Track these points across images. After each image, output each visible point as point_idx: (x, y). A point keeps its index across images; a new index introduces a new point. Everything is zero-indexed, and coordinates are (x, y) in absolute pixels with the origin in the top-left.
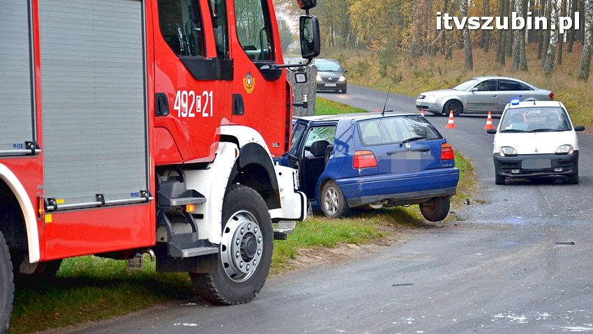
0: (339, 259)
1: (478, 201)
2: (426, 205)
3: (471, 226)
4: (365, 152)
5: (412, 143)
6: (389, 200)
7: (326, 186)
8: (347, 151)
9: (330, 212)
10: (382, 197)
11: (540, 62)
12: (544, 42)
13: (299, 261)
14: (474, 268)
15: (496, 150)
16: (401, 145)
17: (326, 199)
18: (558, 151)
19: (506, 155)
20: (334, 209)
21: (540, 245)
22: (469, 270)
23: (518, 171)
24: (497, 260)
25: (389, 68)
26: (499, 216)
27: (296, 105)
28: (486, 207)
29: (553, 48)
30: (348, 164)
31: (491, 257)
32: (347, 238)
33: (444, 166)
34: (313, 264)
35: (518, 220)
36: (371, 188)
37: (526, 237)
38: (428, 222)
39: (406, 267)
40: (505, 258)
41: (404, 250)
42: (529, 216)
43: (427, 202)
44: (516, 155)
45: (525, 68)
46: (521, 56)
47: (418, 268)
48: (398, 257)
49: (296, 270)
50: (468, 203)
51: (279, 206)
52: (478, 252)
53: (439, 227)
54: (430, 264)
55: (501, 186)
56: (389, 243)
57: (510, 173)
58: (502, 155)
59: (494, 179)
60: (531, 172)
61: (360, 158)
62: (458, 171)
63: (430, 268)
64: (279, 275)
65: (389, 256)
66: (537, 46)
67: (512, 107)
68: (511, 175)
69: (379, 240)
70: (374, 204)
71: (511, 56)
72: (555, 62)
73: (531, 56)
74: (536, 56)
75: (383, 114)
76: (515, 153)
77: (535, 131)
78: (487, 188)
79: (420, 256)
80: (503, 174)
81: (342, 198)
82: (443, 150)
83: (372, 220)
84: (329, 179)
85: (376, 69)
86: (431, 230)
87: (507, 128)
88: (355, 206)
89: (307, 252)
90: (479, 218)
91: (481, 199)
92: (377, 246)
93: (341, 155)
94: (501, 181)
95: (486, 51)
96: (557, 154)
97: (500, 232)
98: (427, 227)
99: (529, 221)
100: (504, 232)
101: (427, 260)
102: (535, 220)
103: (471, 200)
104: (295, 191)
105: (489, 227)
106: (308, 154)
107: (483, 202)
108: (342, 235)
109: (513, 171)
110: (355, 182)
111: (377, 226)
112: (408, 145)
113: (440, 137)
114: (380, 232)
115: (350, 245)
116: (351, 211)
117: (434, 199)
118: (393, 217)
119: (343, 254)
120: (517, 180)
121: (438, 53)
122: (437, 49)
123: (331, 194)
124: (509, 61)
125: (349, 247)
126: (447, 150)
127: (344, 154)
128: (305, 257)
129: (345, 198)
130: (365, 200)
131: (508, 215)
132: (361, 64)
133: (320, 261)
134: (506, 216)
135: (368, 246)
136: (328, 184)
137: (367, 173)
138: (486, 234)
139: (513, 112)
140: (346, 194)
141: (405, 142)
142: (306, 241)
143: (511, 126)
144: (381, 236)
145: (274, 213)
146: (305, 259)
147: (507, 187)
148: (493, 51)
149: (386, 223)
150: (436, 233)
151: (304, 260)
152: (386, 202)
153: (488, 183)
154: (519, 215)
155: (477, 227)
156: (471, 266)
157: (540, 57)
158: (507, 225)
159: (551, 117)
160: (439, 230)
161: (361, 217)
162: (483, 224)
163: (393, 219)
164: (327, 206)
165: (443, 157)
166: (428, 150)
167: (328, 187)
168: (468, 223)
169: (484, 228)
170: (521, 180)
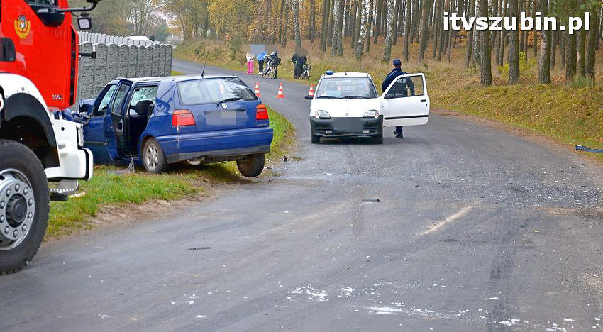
0: (146, 216)
1: (294, 158)
2: (243, 161)
3: (284, 182)
4: (183, 112)
5: (229, 103)
6: (206, 157)
7: (147, 143)
8: (168, 110)
9: (150, 168)
10: (199, 154)
11: (353, 50)
12: (356, 35)
13: (100, 219)
14: (279, 228)
15: (312, 114)
16: (218, 105)
17: (148, 155)
18: (366, 116)
19: (321, 118)
20: (154, 165)
21: (347, 202)
22: (274, 230)
23: (331, 132)
24: (304, 219)
25: (238, 53)
26: (311, 172)
27: (83, 55)
28: (301, 163)
29: (363, 39)
30: (168, 122)
31: (298, 216)
32: (160, 194)
33: (259, 125)
34: (115, 223)
35: (329, 176)
36: (188, 145)
37: (334, 194)
38: (244, 178)
39: (209, 226)
40: (312, 217)
41: (213, 207)
42: (338, 173)
43: (244, 159)
44: (329, 118)
45: (341, 54)
46: (338, 45)
47: (220, 228)
48: (205, 214)
49: (93, 229)
50: (286, 160)
51: (58, 165)
52: (285, 209)
53: (254, 183)
54: (235, 223)
55: (316, 145)
56: (201, 199)
57: (324, 133)
58: (317, 117)
59: (310, 139)
60: (342, 133)
61: (178, 117)
62: (272, 130)
63: (233, 227)
64: (72, 235)
65: (197, 214)
66: (351, 39)
67: (327, 76)
68: (325, 135)
69: (192, 195)
70: (192, 160)
71: (331, 46)
72: (365, 50)
73: (347, 47)
74: (350, 46)
75: (202, 76)
76: (328, 116)
77: (346, 98)
78: (304, 146)
79: (227, 214)
80: (318, 134)
81: (162, 155)
82: (258, 110)
83: (189, 176)
84: (149, 137)
85: (228, 54)
86: (246, 186)
87: (322, 95)
88: (174, 162)
89: (112, 210)
90: (292, 174)
91: (297, 156)
92: (189, 202)
93: (162, 114)
94: (316, 140)
95: (313, 42)
96: (364, 118)
97: (310, 188)
98: (243, 182)
99: (338, 177)
100: (314, 188)
101: (233, 218)
102: (343, 177)
103: (288, 157)
104: (80, 148)
105: (301, 183)
106: (133, 113)
107: (299, 159)
108: (154, 191)
109: (327, 132)
110: (174, 139)
111: (193, 182)
112: (225, 106)
113: (256, 98)
114: (195, 188)
115: (161, 202)
116: (169, 167)
117: (250, 156)
118: (211, 172)
119: (150, 211)
120: (330, 139)
121: (276, 43)
122: (275, 39)
123: (151, 150)
124: (329, 50)
125: (158, 204)
126: (262, 110)
127: (165, 112)
128: (108, 215)
129: (164, 155)
130: (183, 157)
131: (320, 171)
132: (216, 50)
133: (124, 219)
134: (318, 172)
135: (179, 202)
136: (149, 141)
137: (185, 131)
138: (296, 190)
139: (327, 82)
140: (166, 151)
141: (222, 102)
142: (113, 198)
143: (326, 92)
144: (194, 191)
145: (51, 172)
146: (108, 217)
147: (321, 146)
148: (317, 42)
149: (203, 178)
150: (249, 189)
151: (105, 218)
152: (203, 159)
153: (306, 142)
154: (329, 172)
155: (289, 182)
156: (276, 225)
157: (352, 47)
158: (317, 181)
159: (360, 86)
160: (253, 186)
161: (179, 173)
162: (295, 180)
163: (210, 175)
164: (148, 162)
165: (258, 117)
166: (244, 110)
167: (149, 144)
168: (281, 179)
169: (297, 184)
170: (334, 139)
